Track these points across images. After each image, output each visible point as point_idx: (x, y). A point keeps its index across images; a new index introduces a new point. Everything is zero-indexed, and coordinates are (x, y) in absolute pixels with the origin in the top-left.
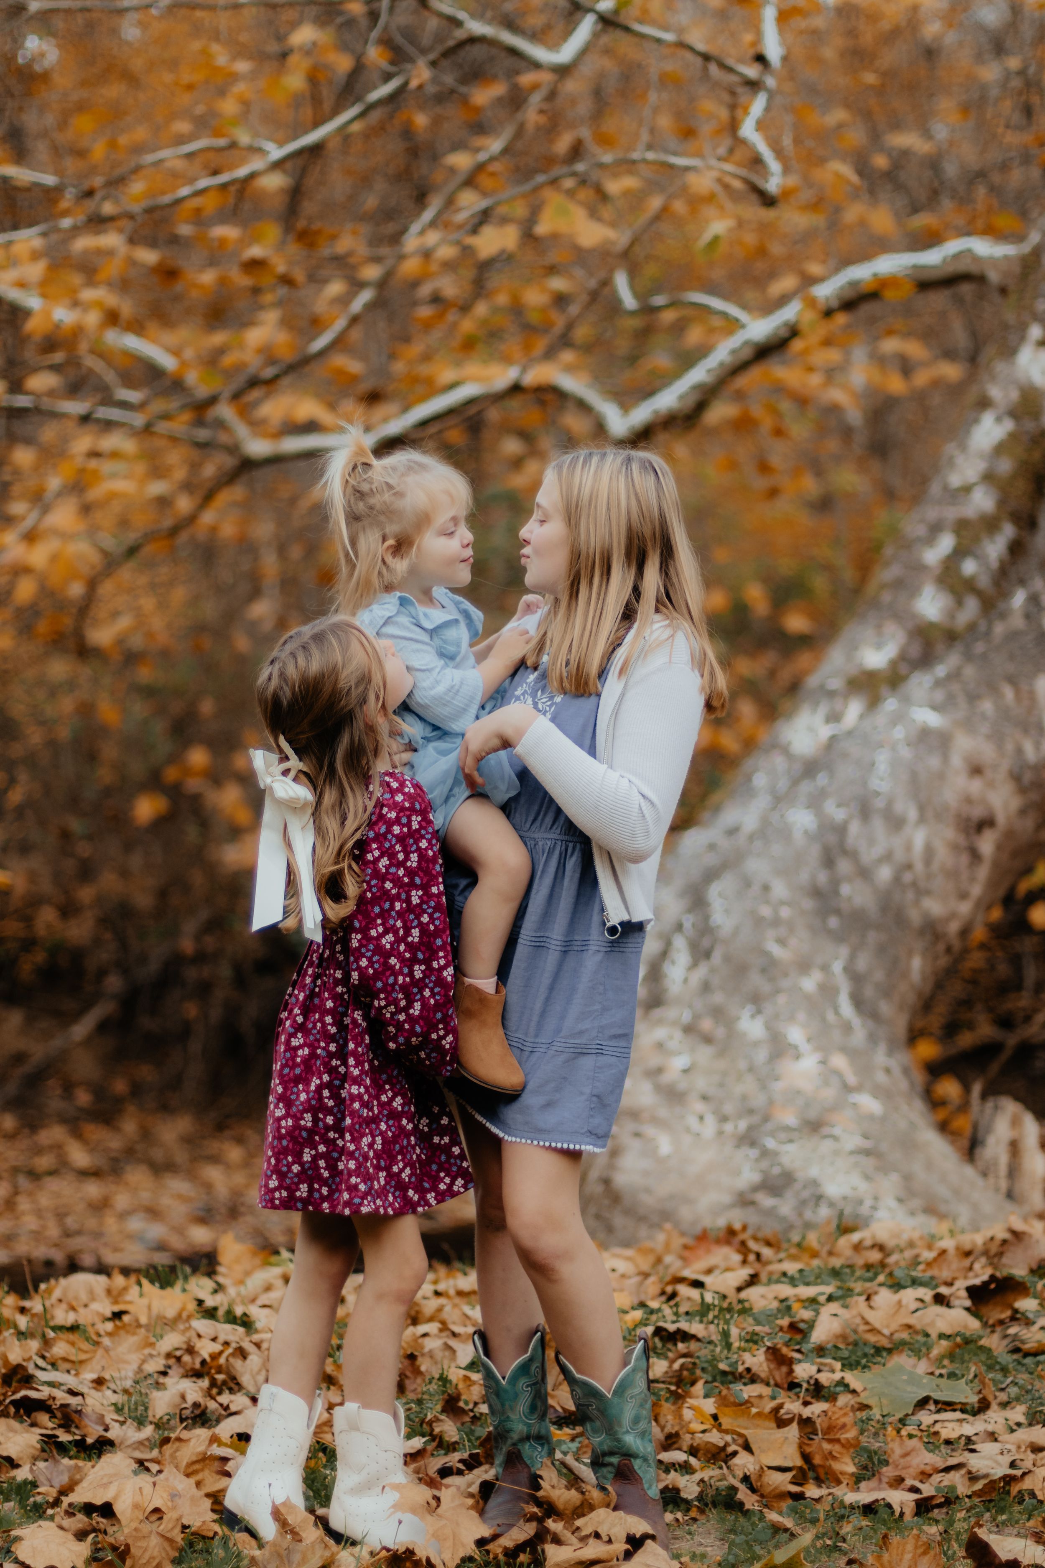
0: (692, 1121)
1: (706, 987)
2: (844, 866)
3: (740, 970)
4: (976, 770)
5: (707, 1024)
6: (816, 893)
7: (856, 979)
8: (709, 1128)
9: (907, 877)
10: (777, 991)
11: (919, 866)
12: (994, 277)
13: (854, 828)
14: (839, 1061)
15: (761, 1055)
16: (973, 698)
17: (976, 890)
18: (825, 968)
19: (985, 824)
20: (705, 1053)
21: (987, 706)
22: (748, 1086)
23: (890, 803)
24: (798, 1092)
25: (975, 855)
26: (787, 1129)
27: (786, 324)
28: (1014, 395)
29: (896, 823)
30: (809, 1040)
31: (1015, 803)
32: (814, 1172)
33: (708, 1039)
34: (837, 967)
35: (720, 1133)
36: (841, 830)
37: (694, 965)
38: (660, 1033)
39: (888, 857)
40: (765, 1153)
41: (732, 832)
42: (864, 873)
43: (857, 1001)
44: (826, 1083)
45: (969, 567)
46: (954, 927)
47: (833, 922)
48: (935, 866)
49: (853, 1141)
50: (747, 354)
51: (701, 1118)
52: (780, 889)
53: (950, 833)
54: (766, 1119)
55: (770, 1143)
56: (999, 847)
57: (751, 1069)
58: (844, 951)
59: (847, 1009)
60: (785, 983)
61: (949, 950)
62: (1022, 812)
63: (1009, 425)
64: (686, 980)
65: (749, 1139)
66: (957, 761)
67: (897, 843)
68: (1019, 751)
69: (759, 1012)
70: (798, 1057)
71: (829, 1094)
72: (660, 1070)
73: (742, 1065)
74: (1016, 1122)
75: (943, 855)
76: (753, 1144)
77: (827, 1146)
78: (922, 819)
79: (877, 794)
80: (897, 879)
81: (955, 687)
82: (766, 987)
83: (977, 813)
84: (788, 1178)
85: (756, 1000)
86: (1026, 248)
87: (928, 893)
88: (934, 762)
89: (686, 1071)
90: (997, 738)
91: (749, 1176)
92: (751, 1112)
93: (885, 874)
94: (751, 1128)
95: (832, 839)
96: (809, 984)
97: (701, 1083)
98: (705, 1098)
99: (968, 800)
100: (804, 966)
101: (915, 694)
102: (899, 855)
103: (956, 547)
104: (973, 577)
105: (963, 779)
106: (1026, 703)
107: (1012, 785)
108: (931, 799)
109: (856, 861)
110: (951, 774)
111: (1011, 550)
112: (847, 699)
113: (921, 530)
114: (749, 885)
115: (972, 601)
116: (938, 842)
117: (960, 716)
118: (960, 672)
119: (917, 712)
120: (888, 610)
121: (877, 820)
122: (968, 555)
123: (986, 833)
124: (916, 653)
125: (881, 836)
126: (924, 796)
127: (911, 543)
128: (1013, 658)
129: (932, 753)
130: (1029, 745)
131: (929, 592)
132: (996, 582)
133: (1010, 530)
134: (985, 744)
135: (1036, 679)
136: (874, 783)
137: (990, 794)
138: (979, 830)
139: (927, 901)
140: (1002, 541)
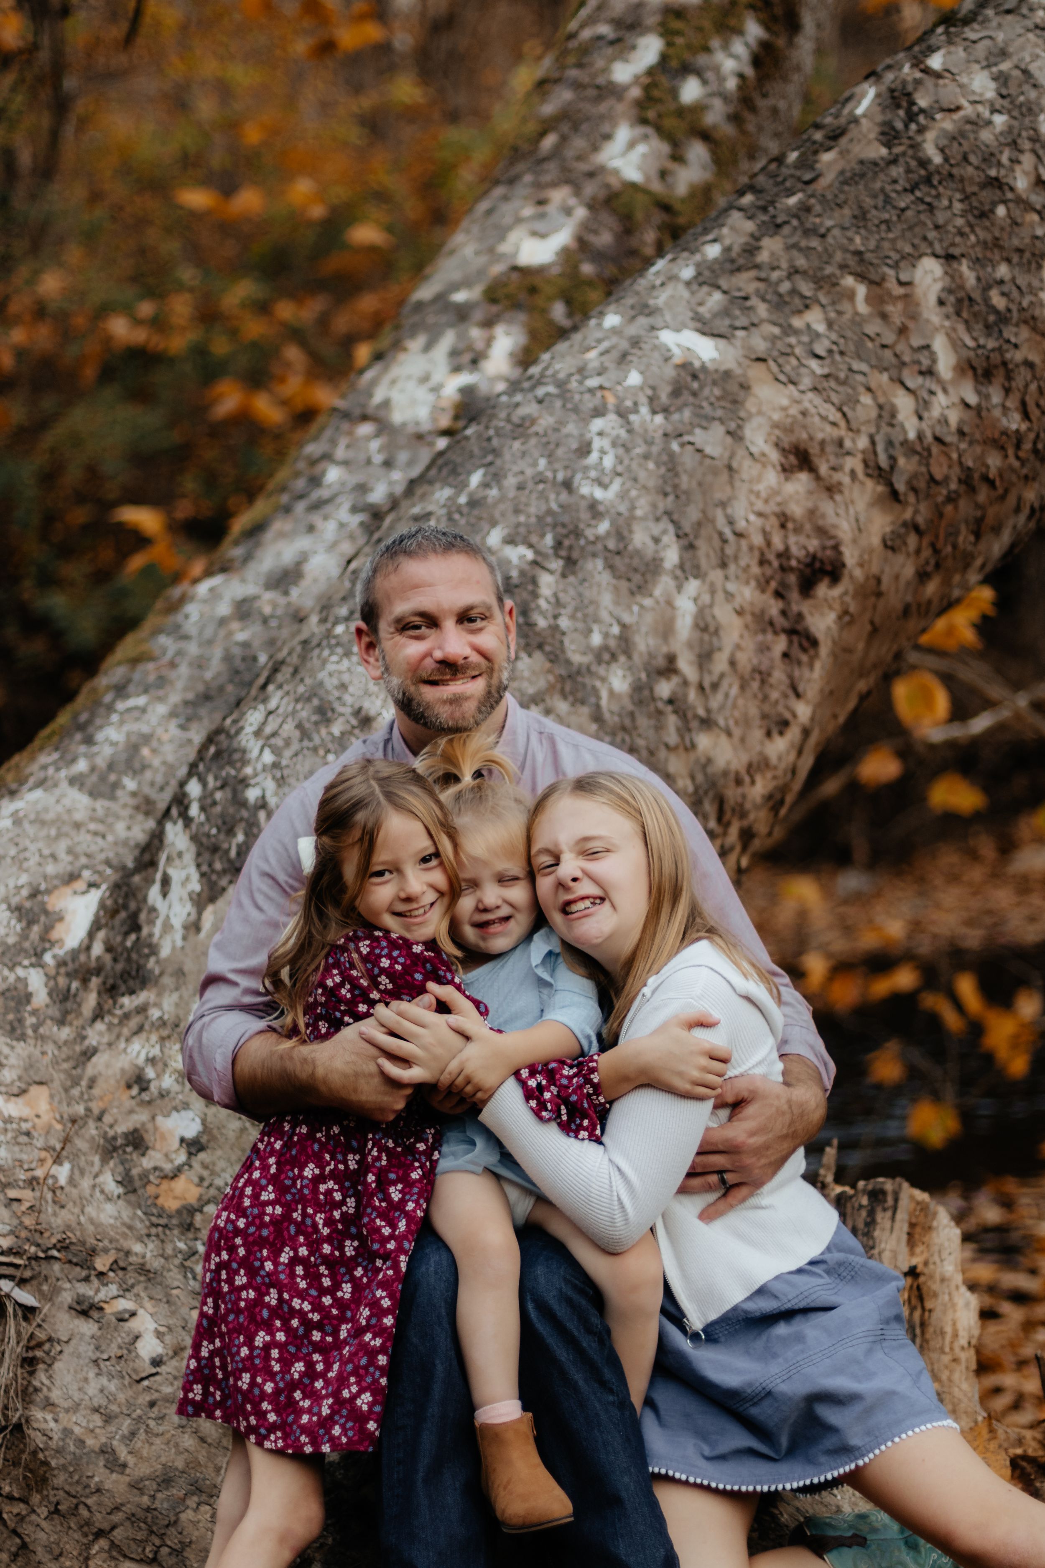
4: (800, 459)
9: (664, 689)
11: (686, 666)
13: (547, 583)
16: (783, 305)
17: (803, 711)
19: (820, 570)
21: (815, 319)
29: (637, 575)
31: (882, 523)
37: (208, 892)
38: (139, 1051)
41: (286, 579)
45: (691, 91)
46: (759, 789)
48: (720, 663)
53: (747, 594)
56: (846, 618)
61: (747, 835)
62: (891, 545)
64: (193, 927)
66: (758, 437)
67: (640, 614)
74: (914, 1229)
78: (690, 565)
79: (595, 509)
81: (745, 282)
83: (803, 546)
87: (707, 723)
88: (713, 439)
90: (836, 384)
93: (617, 683)
99: (784, 521)
101: (661, 299)
102: (643, 643)
103: (664, 58)
104: (698, 108)
105: (772, 477)
106: (895, 310)
107: (872, 488)
108: (706, 520)
109: (556, 657)
110: (747, 468)
111: (757, 61)
112: (488, 323)
113: (604, 29)
114: (325, 713)
115: (697, 152)
116: (724, 614)
117: (760, 345)
118: (751, 250)
119: (667, 337)
120: (552, 170)
121: (596, 567)
122: (686, 69)
123: (822, 589)
124: (605, 239)
125: (606, 599)
126: (693, 514)
127: (586, 50)
128: (861, 217)
129: (704, 421)
130: (904, 404)
131: (623, 133)
132: (735, 118)
133: (754, 30)
134: (811, 400)
135: (913, 259)
136: (586, 489)
137: (827, 508)
138: (807, 587)
139: (704, 741)
140: (739, 47)
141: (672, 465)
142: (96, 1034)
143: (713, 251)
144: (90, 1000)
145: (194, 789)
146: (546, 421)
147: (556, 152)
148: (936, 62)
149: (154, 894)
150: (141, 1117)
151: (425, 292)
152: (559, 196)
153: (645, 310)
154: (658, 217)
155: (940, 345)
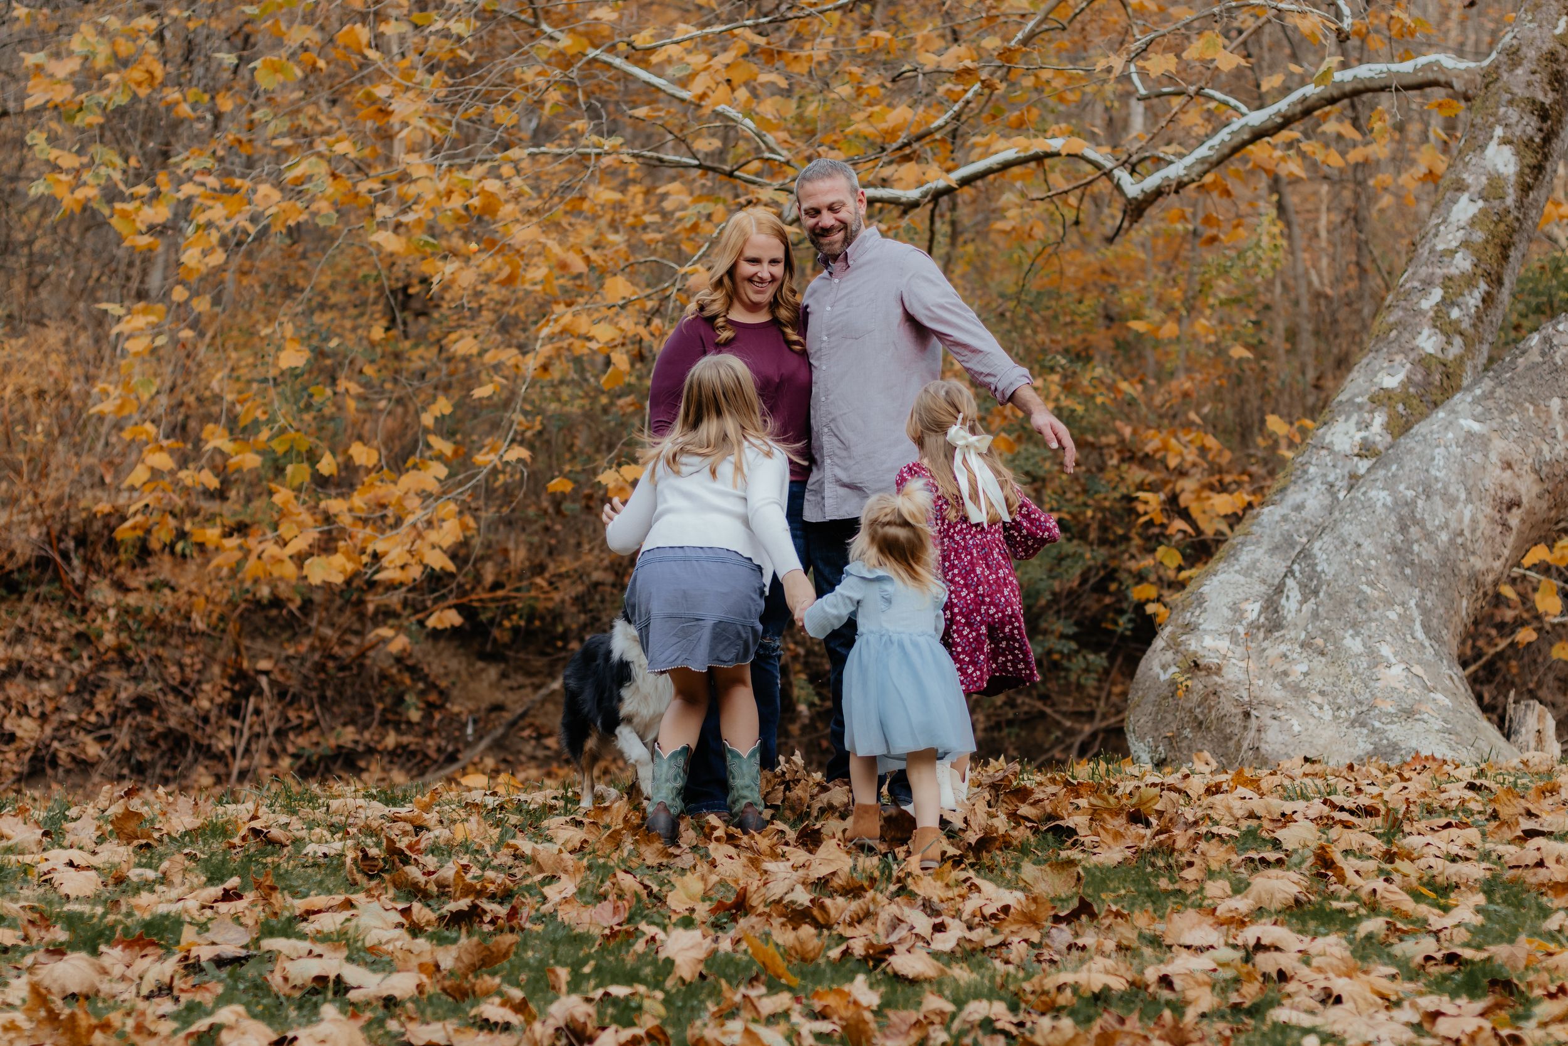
0: (1314, 708)
1: (1315, 615)
2: (1414, 531)
3: (1343, 603)
4: (1509, 466)
5: (1319, 642)
6: (1396, 550)
7: (1426, 612)
8: (1327, 714)
9: (1459, 540)
10: (1370, 620)
11: (1467, 533)
12: (1458, 85)
13: (1420, 503)
14: (1417, 669)
15: (1364, 663)
16: (1503, 412)
17: (1506, 551)
18: (1403, 604)
19: (1514, 504)
20: (1319, 663)
21: (1515, 417)
22: (1356, 685)
23: (1446, 488)
24: (1394, 689)
25: (1505, 525)
26: (1388, 714)
27: (1278, 113)
28: (1484, 180)
29: (1451, 502)
30: (1395, 654)
31: (1536, 489)
32: (1414, 744)
33: (1322, 654)
34: (1412, 603)
35: (1335, 718)
36: (1411, 504)
37: (1305, 600)
38: (1283, 648)
39: (1446, 525)
40: (1373, 731)
41: (1299, 508)
42: (1429, 536)
43: (1427, 628)
44: (1412, 685)
45: (1455, 313)
46: (1488, 579)
47: (1408, 571)
48: (1478, 533)
49: (1438, 724)
50: (1246, 136)
51: (1321, 708)
52: (1368, 547)
53: (1489, 511)
54: (1372, 707)
55: (1377, 724)
56: (1523, 521)
57: (1355, 674)
58: (1417, 592)
59: (1420, 634)
60: (1375, 614)
61: (1485, 594)
62: (1539, 497)
63: (1481, 203)
64: (1299, 611)
65: (1358, 721)
66: (1494, 457)
67: (1452, 515)
68: (1539, 451)
69: (1358, 634)
70: (1389, 667)
71: (1416, 691)
72: (1285, 673)
73: (1350, 670)
74: (1541, 718)
75: (1483, 524)
76: (1363, 725)
77: (1419, 726)
78: (1469, 500)
79: (1436, 479)
80: (1452, 541)
81: (1490, 403)
82: (1362, 617)
83: (1508, 495)
84: (1395, 747)
85: (1354, 625)
86: (1486, 63)
87: (1473, 553)
88: (1478, 457)
89: (1306, 674)
90: (1522, 440)
91: (1363, 746)
92: (1361, 703)
93: (1444, 537)
94: (1359, 714)
95: (1405, 511)
96: (1392, 616)
97: (1319, 683)
98: (1322, 693)
99: (1502, 487)
100: (1389, 603)
101: (1459, 408)
102: (1453, 525)
103: (1444, 299)
104: (1459, 321)
105: (1498, 471)
106: (1543, 416)
107: (1533, 476)
108: (1475, 484)
109: (1423, 528)
110: (1490, 468)
111: (1484, 301)
112: (1372, 412)
113: (1416, 284)
114: (1344, 543)
115: (1458, 341)
116: (1480, 516)
117: (1495, 425)
118: (1492, 392)
119: (1462, 421)
120: (1395, 345)
121: (1437, 499)
122: (1453, 304)
123: (1514, 510)
124: (1419, 377)
125: (1440, 510)
126: (1470, 482)
127: (1408, 293)
128: (1532, 382)
129: (1475, 451)
130: (1545, 448)
131: (1426, 332)
132: (1474, 326)
133: (1483, 286)
134: (1513, 446)
135: (1551, 397)
136: (1433, 472)
137: (1518, 483)
138: (1509, 509)
139: (1472, 559)
140: (1477, 294)
141: (1464, 466)
142: (1265, 644)
143: (1478, 392)
144: (1261, 635)
145: (1296, 567)
146: (1418, 449)
147: (1397, 338)
148: (1561, 327)
149: (1283, 601)
150: (1285, 667)
151: (1343, 397)
152: (1399, 358)
153: (1453, 411)
154: (1441, 368)
155: (1559, 428)
